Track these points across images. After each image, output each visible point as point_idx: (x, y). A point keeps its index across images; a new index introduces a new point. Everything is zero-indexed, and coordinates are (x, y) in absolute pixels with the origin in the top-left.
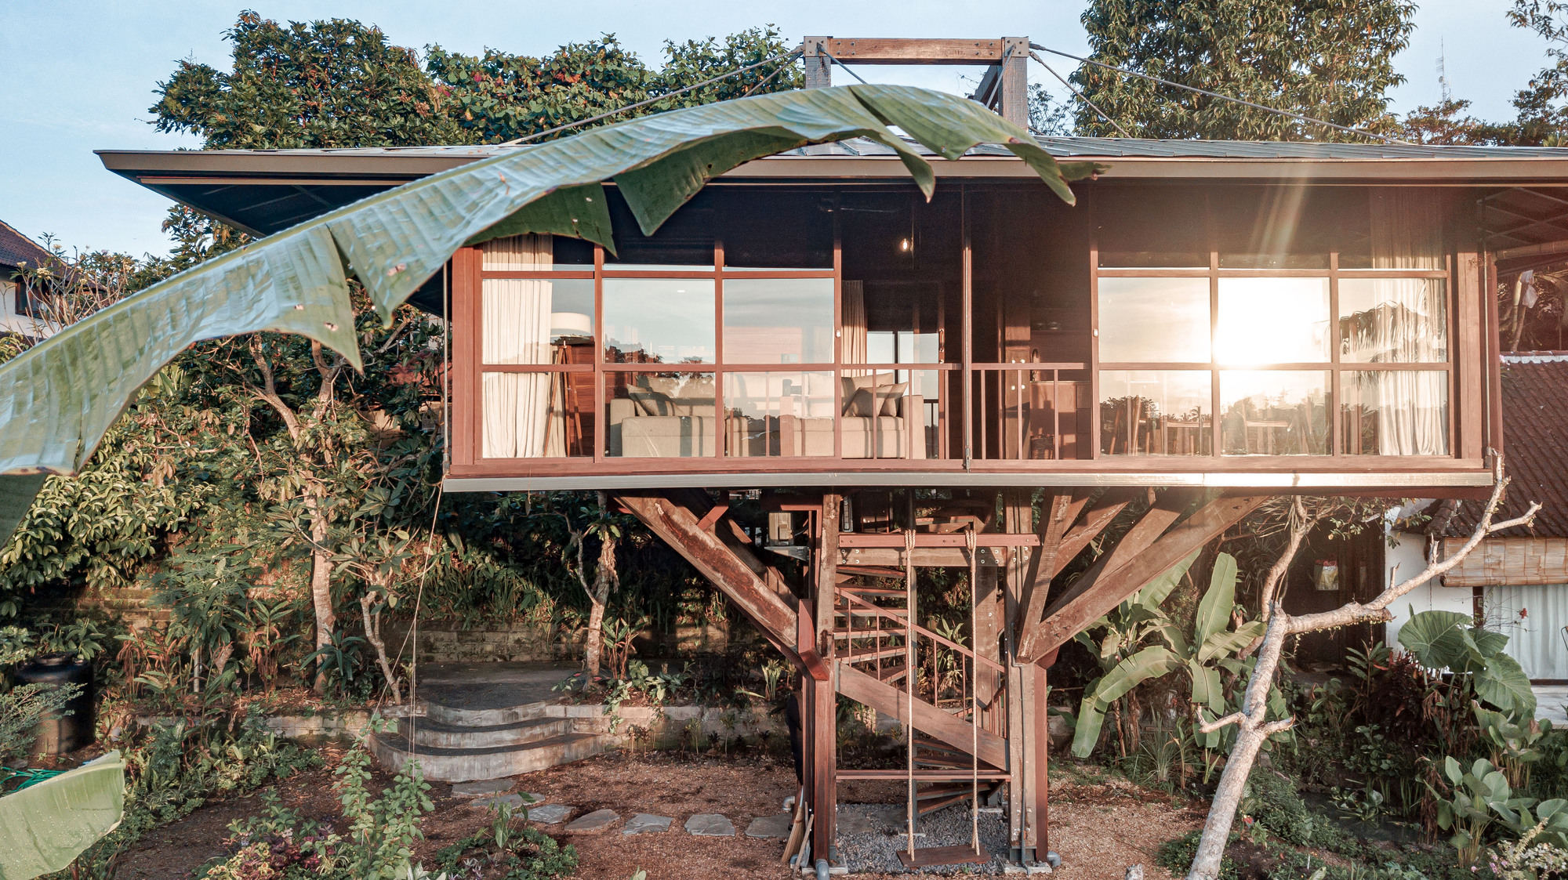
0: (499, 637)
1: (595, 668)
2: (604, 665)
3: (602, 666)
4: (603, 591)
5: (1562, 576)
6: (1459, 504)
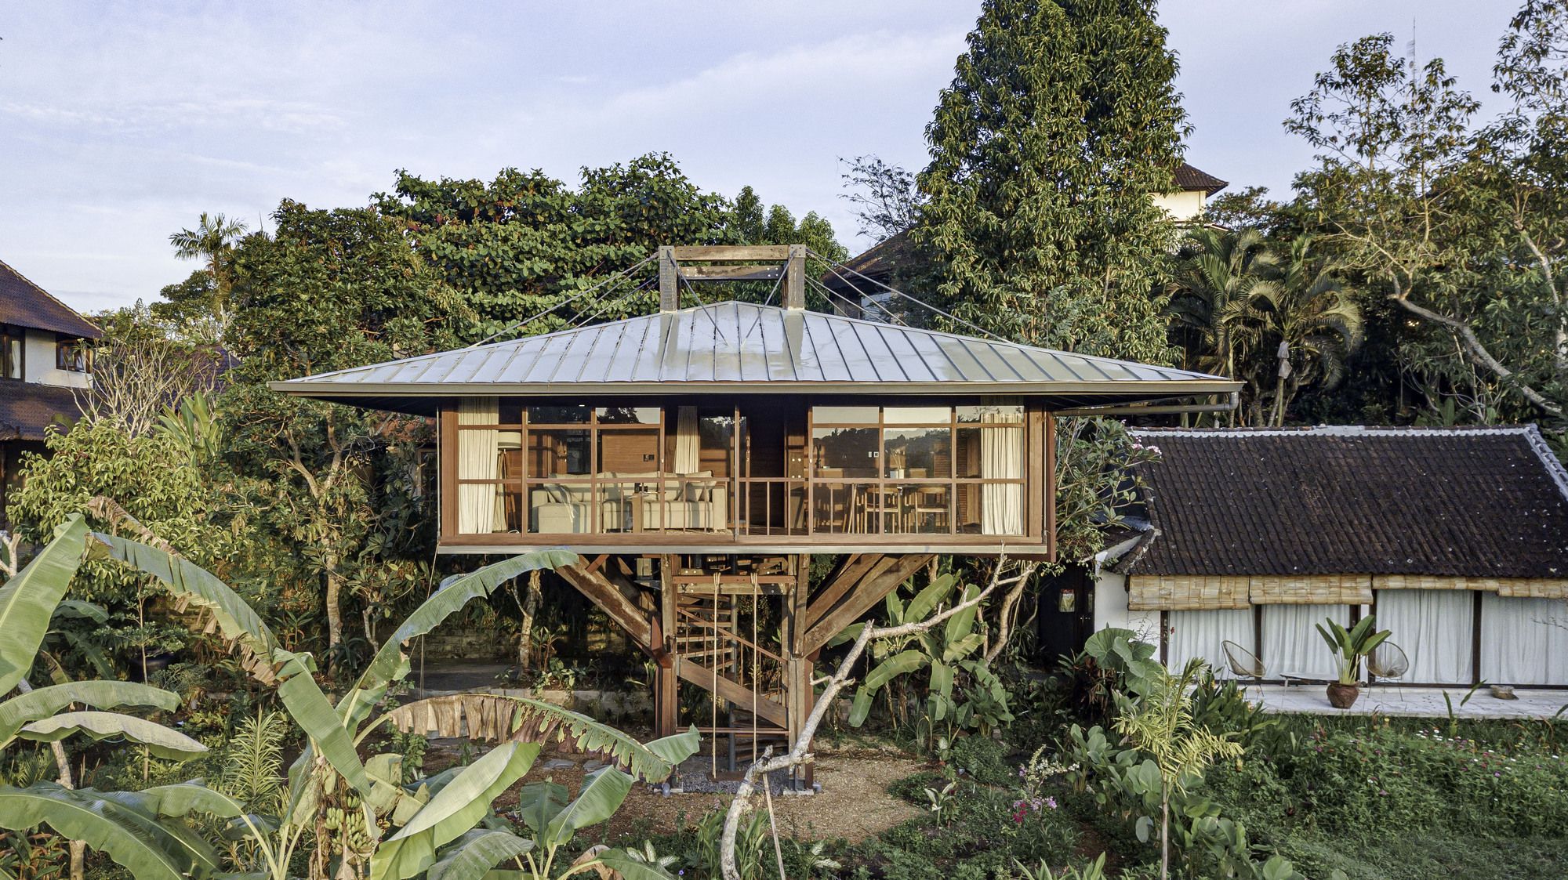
0: (455, 639)
1: (526, 663)
2: (533, 662)
3: (531, 662)
4: (532, 606)
5: (1216, 604)
6: (1145, 550)
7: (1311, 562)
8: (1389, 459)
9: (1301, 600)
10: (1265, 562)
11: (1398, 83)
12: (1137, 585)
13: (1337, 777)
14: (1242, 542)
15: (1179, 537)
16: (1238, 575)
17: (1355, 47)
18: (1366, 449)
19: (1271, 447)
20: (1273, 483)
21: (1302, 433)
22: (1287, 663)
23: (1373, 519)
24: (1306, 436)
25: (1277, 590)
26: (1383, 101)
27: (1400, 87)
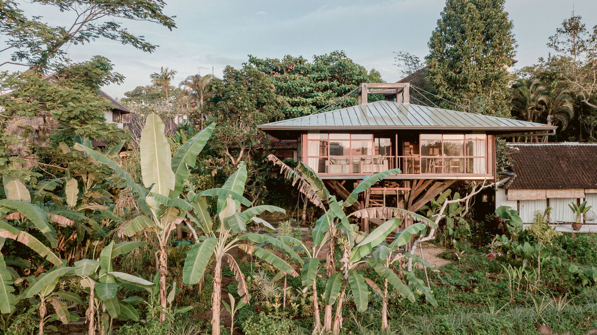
1: (305, 219)
2: (307, 219)
4: (306, 201)
5: (535, 199)
6: (512, 181)
7: (565, 185)
8: (587, 153)
9: (562, 197)
10: (551, 185)
11: (583, 32)
12: (510, 192)
13: (581, 248)
14: (543, 179)
15: (523, 177)
16: (542, 189)
17: (569, 20)
18: (580, 150)
19: (549, 149)
20: (551, 160)
21: (559, 145)
22: (557, 217)
23: (583, 171)
24: (560, 146)
25: (555, 194)
26: (579, 38)
27: (584, 33)
